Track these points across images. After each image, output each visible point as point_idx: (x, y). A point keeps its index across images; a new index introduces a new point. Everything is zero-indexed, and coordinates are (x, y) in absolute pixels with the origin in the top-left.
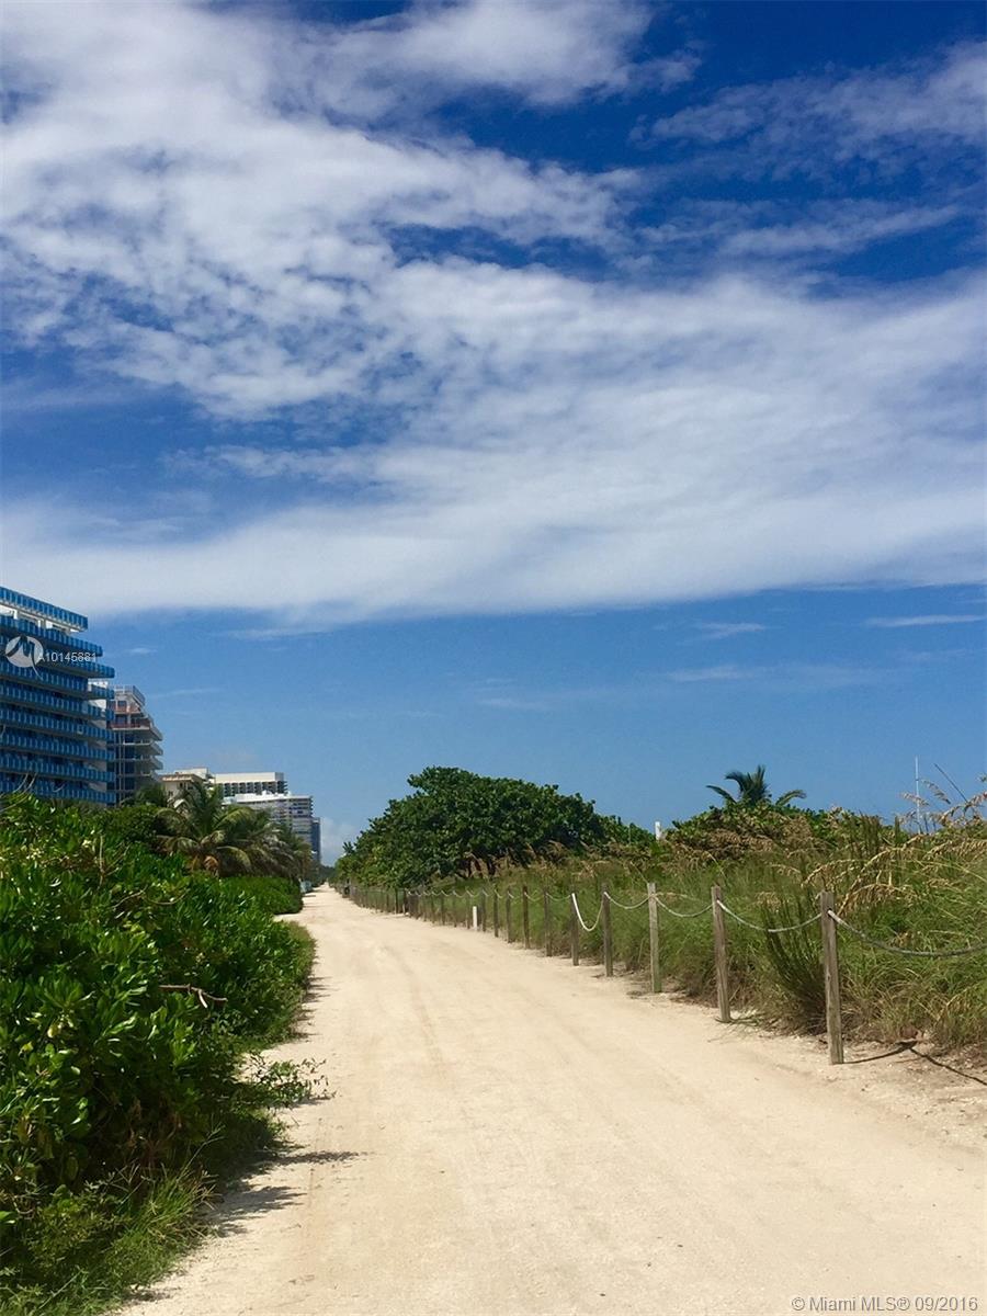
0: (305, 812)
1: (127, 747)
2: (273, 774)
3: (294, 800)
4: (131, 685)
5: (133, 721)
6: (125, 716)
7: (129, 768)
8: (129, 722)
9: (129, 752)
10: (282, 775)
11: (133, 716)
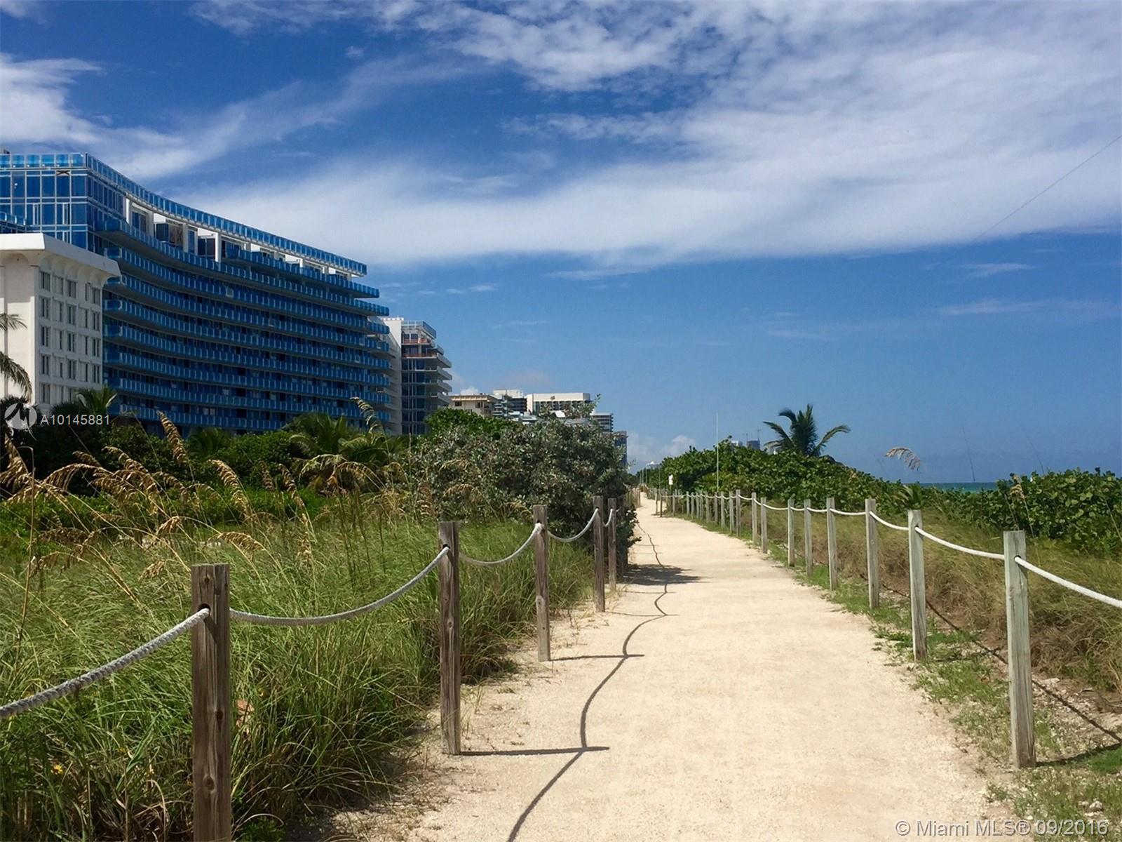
0: (607, 427)
1: (418, 373)
2: (582, 394)
3: (598, 416)
4: (422, 321)
5: (423, 352)
6: (417, 347)
7: (420, 390)
8: (420, 352)
9: (420, 377)
10: (589, 395)
11: (423, 346)
